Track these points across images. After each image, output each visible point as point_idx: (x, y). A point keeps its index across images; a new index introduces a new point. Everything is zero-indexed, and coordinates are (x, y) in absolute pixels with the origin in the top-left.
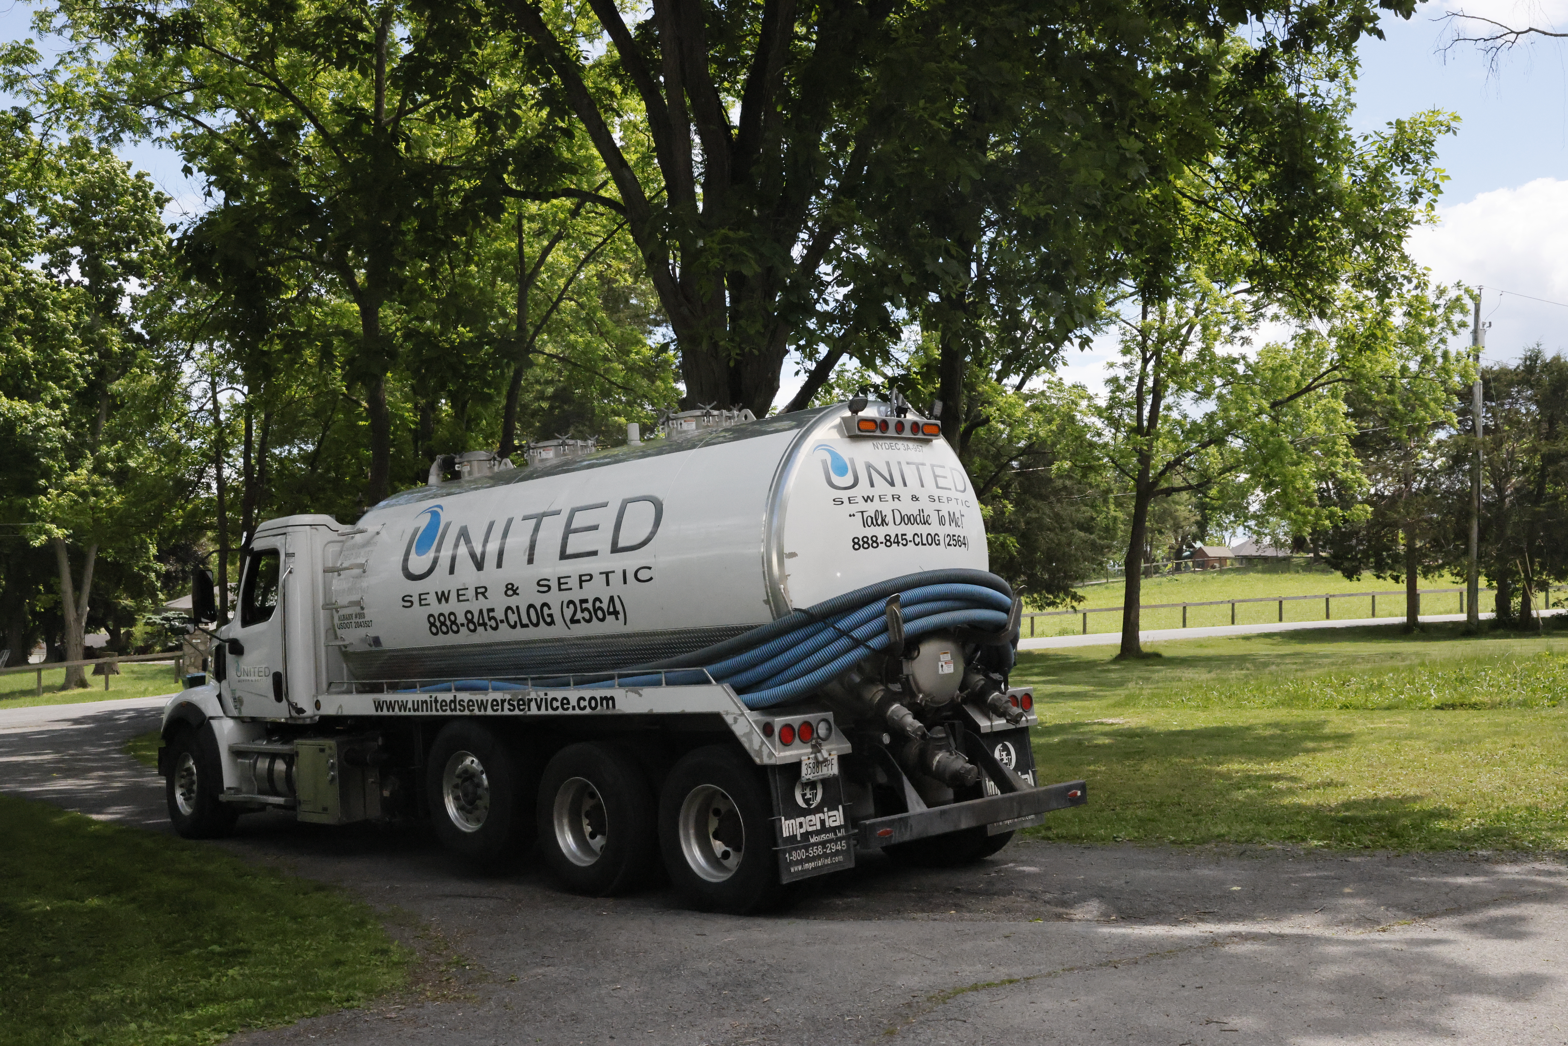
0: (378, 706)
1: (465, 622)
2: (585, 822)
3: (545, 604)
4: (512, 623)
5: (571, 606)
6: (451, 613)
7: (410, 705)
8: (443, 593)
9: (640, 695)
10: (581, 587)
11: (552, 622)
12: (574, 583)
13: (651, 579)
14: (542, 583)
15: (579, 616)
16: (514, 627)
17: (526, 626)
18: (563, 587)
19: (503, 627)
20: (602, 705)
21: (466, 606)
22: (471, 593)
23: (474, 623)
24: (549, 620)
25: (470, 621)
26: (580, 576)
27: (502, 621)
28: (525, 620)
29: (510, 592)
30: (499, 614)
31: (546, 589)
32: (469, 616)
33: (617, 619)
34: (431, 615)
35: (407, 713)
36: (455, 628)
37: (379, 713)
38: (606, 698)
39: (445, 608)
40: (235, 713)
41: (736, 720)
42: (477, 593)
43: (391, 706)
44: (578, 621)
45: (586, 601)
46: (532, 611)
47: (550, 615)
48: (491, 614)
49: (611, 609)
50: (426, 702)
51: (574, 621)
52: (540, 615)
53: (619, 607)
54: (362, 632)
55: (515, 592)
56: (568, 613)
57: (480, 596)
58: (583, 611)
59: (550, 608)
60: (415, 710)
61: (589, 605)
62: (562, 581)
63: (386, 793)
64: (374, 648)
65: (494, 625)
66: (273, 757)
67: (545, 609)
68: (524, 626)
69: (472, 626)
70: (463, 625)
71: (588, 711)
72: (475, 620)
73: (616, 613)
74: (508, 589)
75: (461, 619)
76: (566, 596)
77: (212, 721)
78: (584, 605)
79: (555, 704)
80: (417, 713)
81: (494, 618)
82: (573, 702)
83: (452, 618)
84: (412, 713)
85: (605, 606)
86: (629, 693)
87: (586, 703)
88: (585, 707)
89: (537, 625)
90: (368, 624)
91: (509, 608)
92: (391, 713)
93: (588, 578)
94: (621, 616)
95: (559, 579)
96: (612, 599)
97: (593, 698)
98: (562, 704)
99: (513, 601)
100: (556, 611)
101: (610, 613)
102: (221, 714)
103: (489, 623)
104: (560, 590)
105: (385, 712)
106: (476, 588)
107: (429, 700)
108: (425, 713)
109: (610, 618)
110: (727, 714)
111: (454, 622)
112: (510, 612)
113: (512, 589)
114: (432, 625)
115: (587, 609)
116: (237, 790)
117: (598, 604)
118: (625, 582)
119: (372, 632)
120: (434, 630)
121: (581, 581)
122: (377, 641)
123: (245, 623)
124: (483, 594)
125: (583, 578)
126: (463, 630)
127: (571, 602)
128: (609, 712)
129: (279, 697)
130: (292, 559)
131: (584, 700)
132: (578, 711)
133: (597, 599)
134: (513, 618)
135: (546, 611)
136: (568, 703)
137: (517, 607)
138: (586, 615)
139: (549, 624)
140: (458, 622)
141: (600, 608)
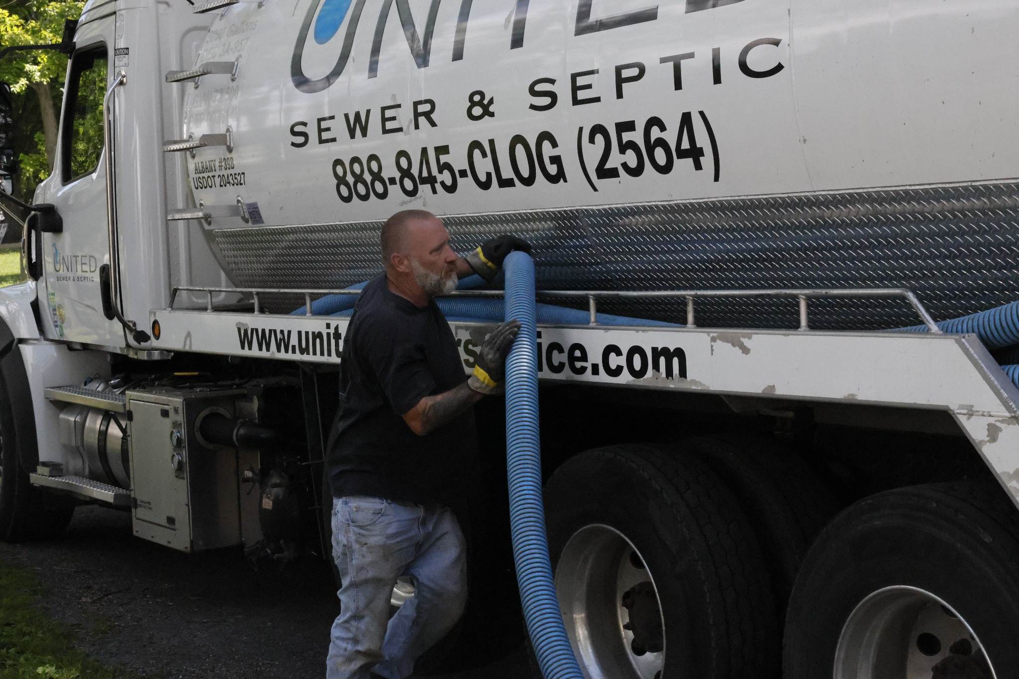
0: (245, 338)
1: (397, 175)
2: (623, 617)
3: (546, 136)
4: (483, 178)
5: (599, 138)
6: (373, 157)
7: (294, 341)
8: (358, 115)
9: (746, 350)
10: (620, 95)
11: (559, 177)
12: (604, 85)
13: (779, 67)
14: (538, 88)
15: (615, 160)
16: (485, 185)
17: (509, 183)
18: (581, 95)
19: (466, 184)
20: (656, 367)
21: (400, 141)
22: (405, 116)
23: (412, 178)
24: (553, 169)
25: (406, 173)
26: (618, 70)
27: (463, 174)
28: (507, 172)
29: (477, 111)
30: (458, 159)
31: (547, 101)
32: (404, 163)
33: (698, 166)
34: (338, 162)
35: (290, 356)
36: (379, 187)
37: (246, 352)
38: (665, 352)
39: (362, 147)
40: (53, 334)
41: (993, 432)
42: (417, 115)
43: (264, 339)
44: (614, 173)
45: (629, 126)
46: (520, 149)
47: (556, 160)
48: (443, 159)
49: (685, 145)
50: (320, 335)
51: (604, 172)
52: (535, 159)
53: (702, 140)
54: (230, 195)
55: (487, 113)
56: (593, 153)
57: (422, 120)
58: (623, 149)
59: (554, 144)
60: (302, 351)
61: (636, 136)
62: (581, 81)
63: (267, 504)
64: (251, 227)
65: (449, 182)
66: (108, 416)
67: (546, 145)
68: (506, 183)
69: (408, 184)
70: (392, 181)
71: (625, 378)
72: (415, 171)
73: (695, 153)
74: (473, 104)
75: (390, 171)
76: (589, 116)
77: (21, 346)
78: (627, 136)
79: (557, 358)
80: (306, 358)
81: (448, 166)
82: (595, 356)
83: (374, 166)
84: (298, 357)
85: (670, 136)
86: (719, 344)
87: (622, 361)
88: (619, 370)
89: (529, 181)
90: (236, 180)
91: (475, 145)
92: (264, 354)
93: (635, 72)
94: (707, 160)
95: (574, 77)
96: (686, 119)
97: (636, 350)
98: (572, 359)
99: (483, 130)
100: (567, 151)
101: (682, 154)
102: (36, 334)
103: (440, 178)
104: (576, 102)
105: (255, 352)
106: (416, 104)
107: (324, 332)
108: (318, 358)
109: (683, 165)
110: (970, 414)
111: (377, 176)
112: (477, 153)
113: (480, 103)
114: (341, 181)
115: (632, 145)
116: (56, 469)
117: (655, 133)
118: (717, 79)
119: (246, 195)
120: (345, 192)
121: (620, 81)
122: (254, 214)
123: (68, 177)
124: (427, 115)
125: (625, 73)
126: (394, 191)
127: (599, 129)
128: (674, 384)
129: (111, 311)
130: (125, 60)
131: (619, 353)
132: (603, 378)
133: (654, 122)
134: (483, 166)
135: (547, 149)
136: (584, 358)
137: (492, 142)
138: (630, 158)
139: (553, 179)
140: (385, 175)
141: (661, 143)
